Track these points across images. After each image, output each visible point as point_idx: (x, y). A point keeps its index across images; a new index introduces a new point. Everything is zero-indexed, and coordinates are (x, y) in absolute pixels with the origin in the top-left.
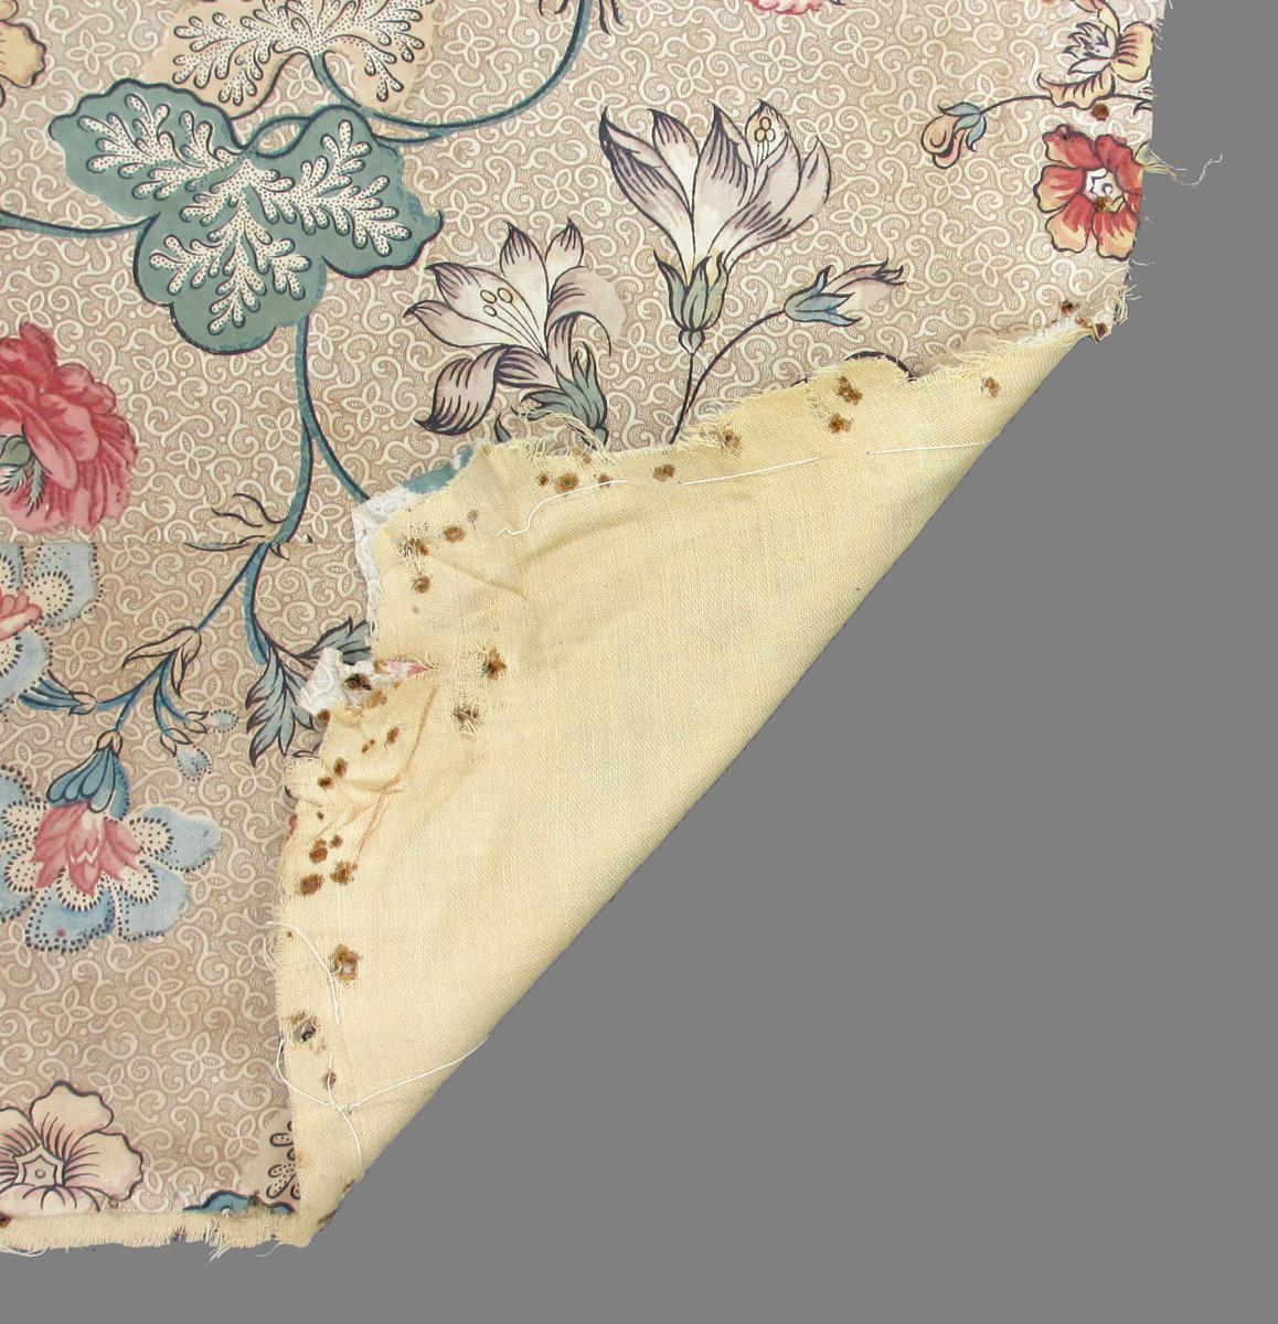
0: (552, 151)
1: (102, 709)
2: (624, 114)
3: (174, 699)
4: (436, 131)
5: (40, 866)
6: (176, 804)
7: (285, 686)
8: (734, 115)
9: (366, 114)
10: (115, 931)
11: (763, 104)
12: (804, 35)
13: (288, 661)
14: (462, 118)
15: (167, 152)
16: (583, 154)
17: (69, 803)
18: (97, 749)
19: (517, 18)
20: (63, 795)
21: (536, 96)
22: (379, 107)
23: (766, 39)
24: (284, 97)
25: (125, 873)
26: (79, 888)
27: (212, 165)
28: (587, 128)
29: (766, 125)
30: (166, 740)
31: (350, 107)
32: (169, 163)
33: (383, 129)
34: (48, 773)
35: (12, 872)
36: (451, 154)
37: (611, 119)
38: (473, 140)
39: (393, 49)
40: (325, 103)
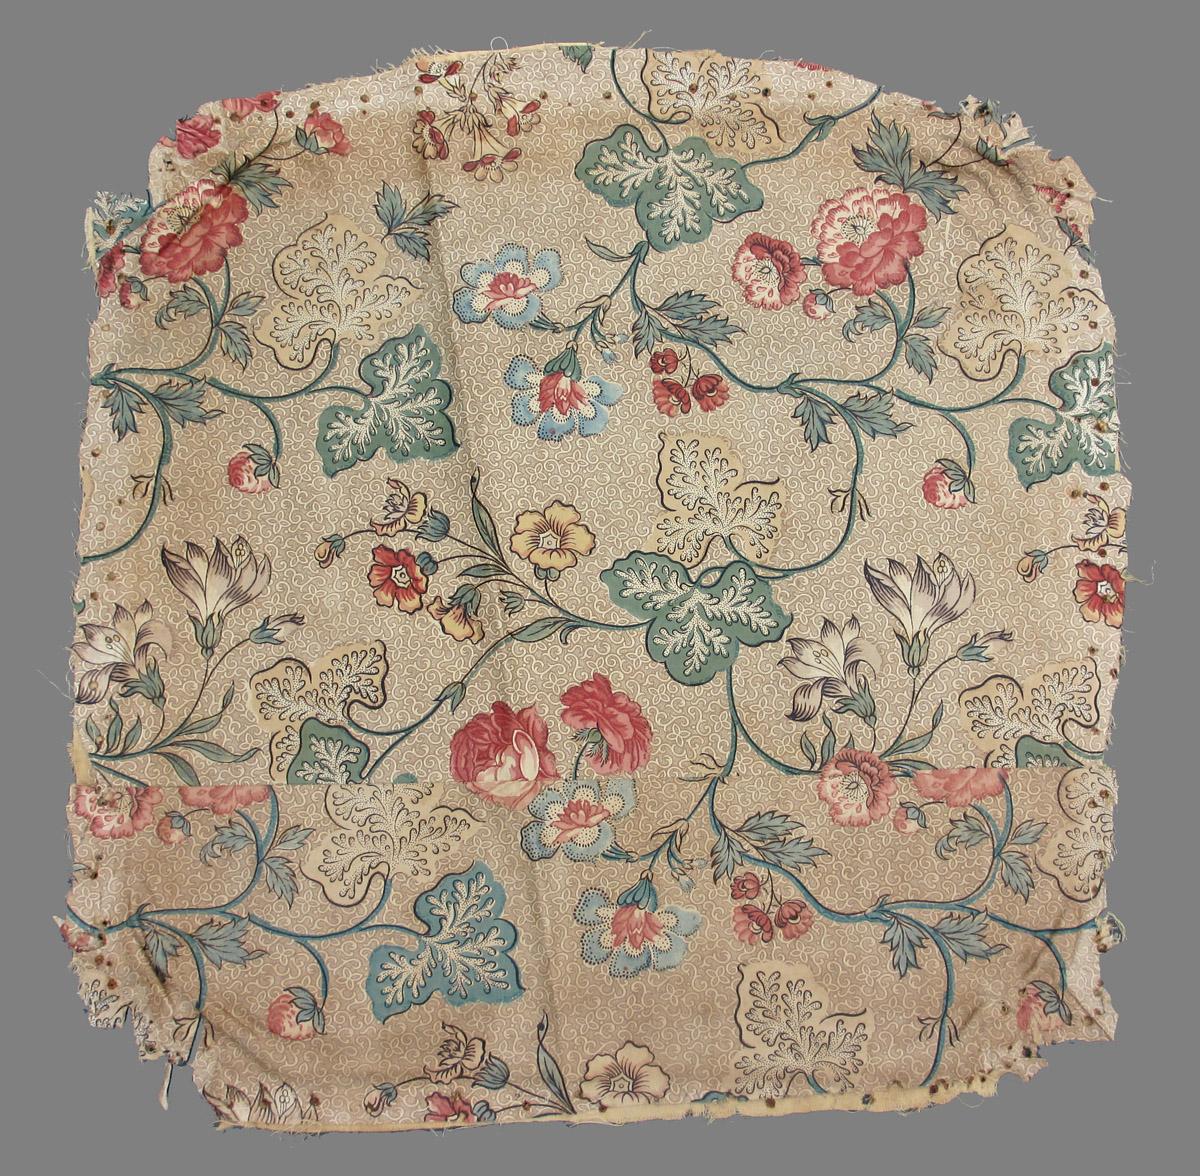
0: (842, 581)
1: (641, 860)
2: (875, 562)
3: (677, 854)
4: (787, 573)
5: (615, 936)
6: (680, 904)
7: (729, 846)
8: (927, 559)
9: (751, 565)
10: (652, 967)
11: (941, 554)
12: (958, 519)
13: (730, 833)
14: (798, 566)
15: (657, 587)
16: (857, 582)
17: (628, 905)
18: (641, 879)
19: (821, 515)
20: (625, 901)
21: (833, 553)
22: (758, 561)
23: (940, 522)
24: (712, 558)
25: (656, 938)
26: (634, 946)
27: (680, 592)
28: (858, 569)
29: (942, 564)
30: (675, 874)
31: (744, 561)
32: (657, 593)
33: (760, 572)
34: (617, 891)
35: (602, 940)
36: (794, 584)
37: (869, 564)
38: (804, 577)
39: (763, 532)
40: (732, 560)
